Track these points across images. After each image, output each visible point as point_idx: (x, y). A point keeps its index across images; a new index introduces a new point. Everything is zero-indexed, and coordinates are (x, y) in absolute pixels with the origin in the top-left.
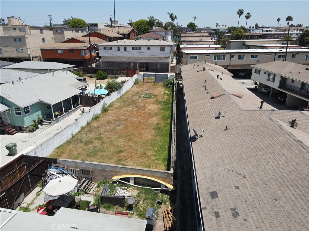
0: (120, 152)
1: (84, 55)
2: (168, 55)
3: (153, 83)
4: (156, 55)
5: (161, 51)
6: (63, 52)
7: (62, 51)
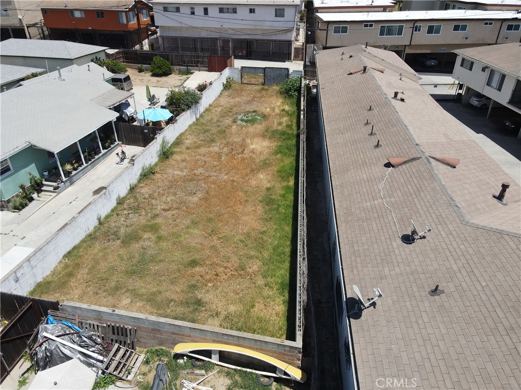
0: (194, 263)
1: (125, 22)
2: (290, 25)
3: (261, 87)
5: (276, 16)
6: (84, 16)
7: (83, 13)
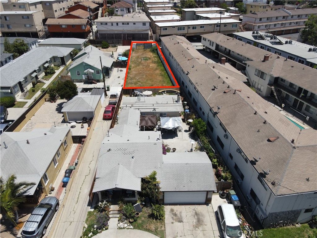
1: (84, 29)
2: (148, 28)
3: (143, 50)
4: (140, 29)
5: (143, 25)
6: (66, 27)
